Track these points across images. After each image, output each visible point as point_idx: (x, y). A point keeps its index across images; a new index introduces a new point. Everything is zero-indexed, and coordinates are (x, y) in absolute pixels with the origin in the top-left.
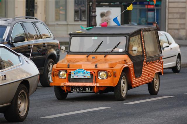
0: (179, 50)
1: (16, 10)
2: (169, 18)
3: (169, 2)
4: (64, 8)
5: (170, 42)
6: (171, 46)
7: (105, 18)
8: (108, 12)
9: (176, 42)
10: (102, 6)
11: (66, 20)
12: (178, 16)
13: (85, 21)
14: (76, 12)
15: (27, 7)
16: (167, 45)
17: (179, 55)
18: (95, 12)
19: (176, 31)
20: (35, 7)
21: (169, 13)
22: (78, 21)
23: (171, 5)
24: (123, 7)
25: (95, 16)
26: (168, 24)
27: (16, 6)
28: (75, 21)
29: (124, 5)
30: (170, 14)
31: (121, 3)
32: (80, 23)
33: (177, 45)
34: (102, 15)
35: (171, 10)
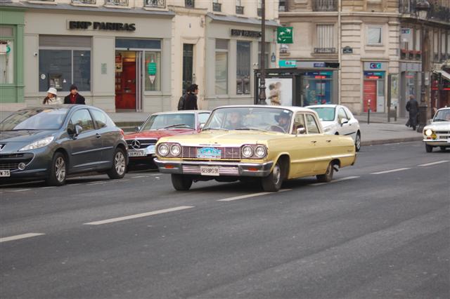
0: (358, 126)
1: (172, 82)
2: (341, 91)
3: (342, 73)
4: (225, 80)
5: (349, 117)
6: (350, 122)
7: (274, 90)
8: (278, 84)
9: (356, 118)
10: (271, 77)
11: (227, 93)
12: (352, 88)
13: (248, 94)
14: (239, 83)
15: (184, 79)
16: (346, 120)
17: (359, 131)
18: (264, 84)
19: (350, 105)
20: (193, 79)
21: (341, 85)
22: (241, 94)
23: (344, 76)
24: (294, 77)
25: (265, 88)
26: (341, 97)
27: (172, 78)
28: (238, 94)
29: (296, 76)
30: (343, 86)
31: (291, 74)
32: (243, 96)
33: (356, 121)
34: (272, 87)
35: (344, 82)
